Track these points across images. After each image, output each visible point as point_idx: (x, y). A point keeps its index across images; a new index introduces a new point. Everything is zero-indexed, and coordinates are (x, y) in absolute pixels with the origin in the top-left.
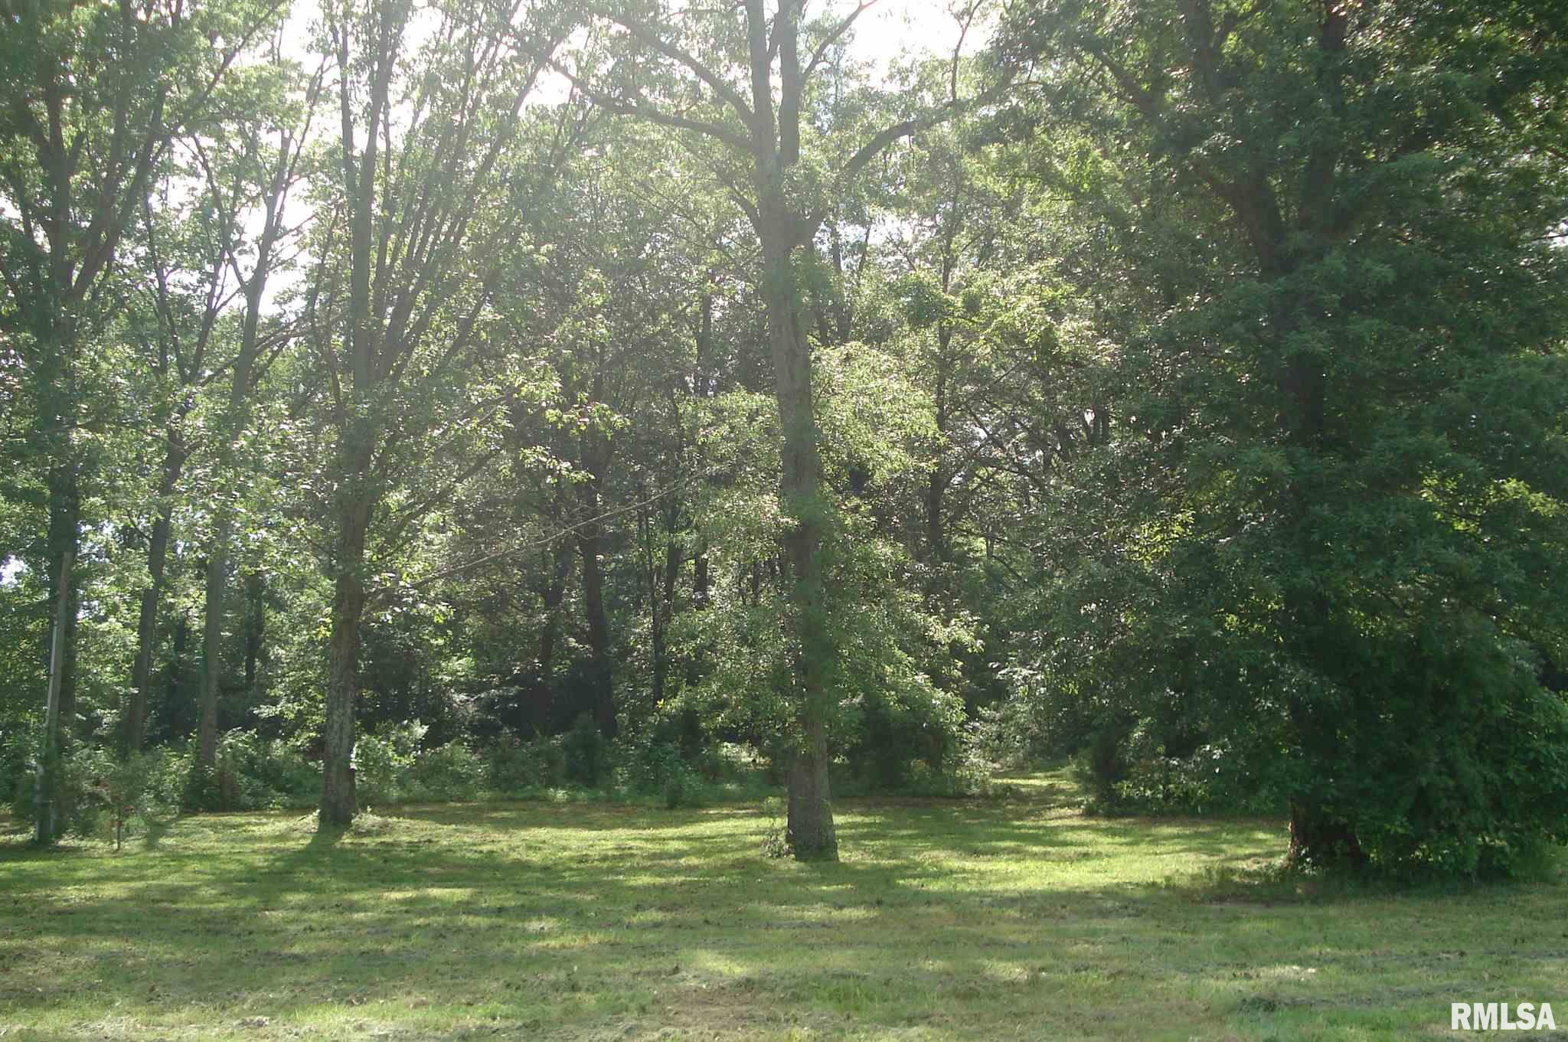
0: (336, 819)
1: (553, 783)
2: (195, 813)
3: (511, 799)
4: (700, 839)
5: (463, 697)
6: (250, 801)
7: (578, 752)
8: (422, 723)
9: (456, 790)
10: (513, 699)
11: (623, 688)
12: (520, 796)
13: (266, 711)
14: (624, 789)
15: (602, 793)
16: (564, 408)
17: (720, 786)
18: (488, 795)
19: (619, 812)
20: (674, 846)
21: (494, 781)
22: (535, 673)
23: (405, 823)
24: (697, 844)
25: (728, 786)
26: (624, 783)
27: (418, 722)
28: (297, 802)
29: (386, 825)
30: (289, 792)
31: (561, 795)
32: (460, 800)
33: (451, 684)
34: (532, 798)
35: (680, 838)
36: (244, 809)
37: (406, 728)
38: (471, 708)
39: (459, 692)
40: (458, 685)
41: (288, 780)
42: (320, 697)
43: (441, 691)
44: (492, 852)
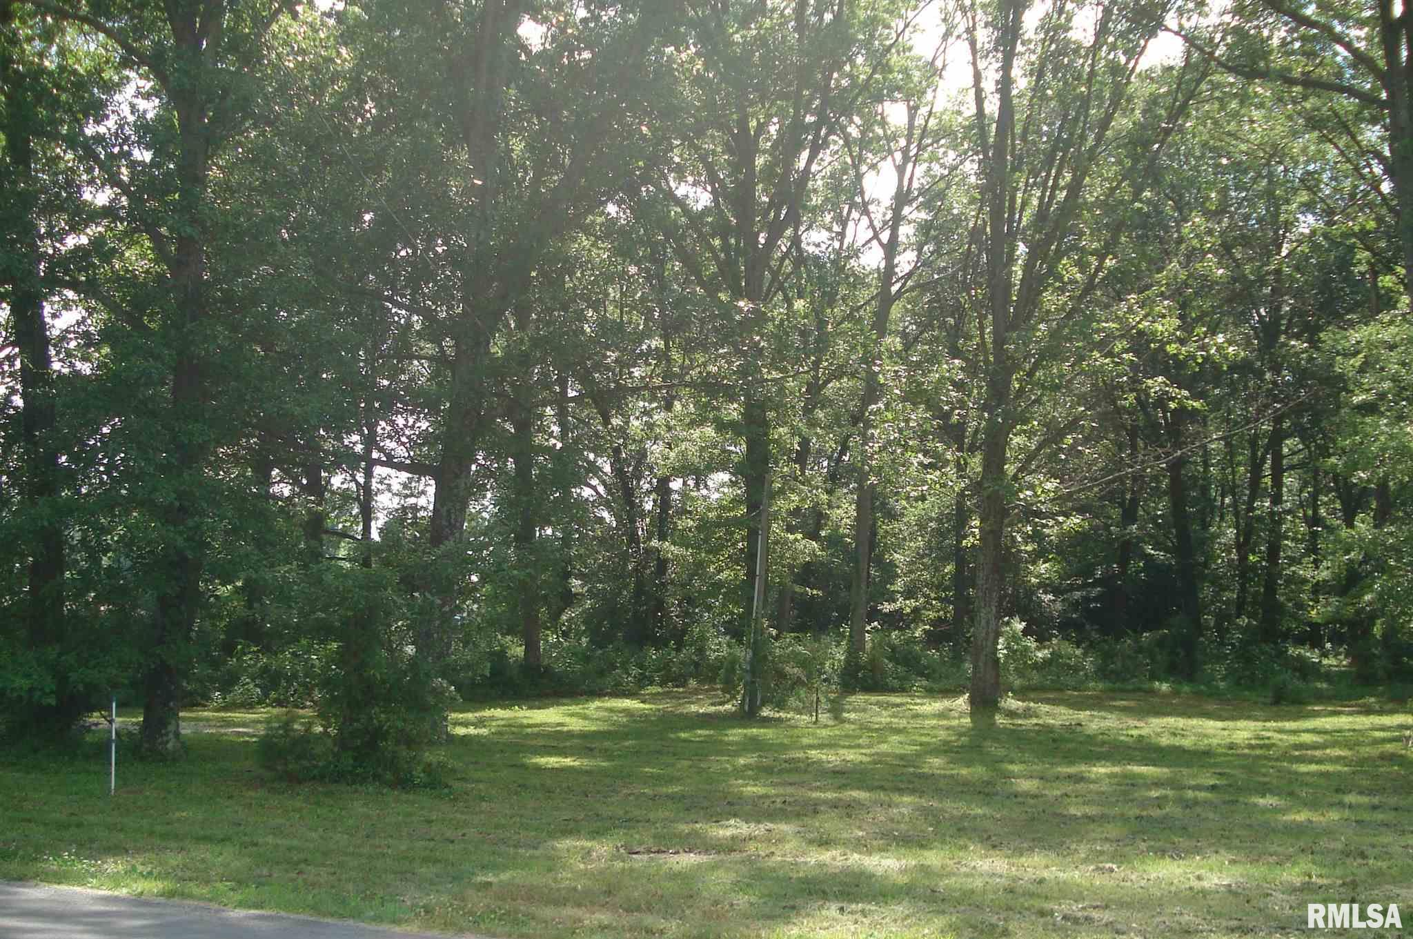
0: (984, 703)
1: (1154, 677)
2: (853, 692)
3: (1122, 691)
4: (1325, 732)
5: (1051, 597)
6: (896, 683)
7: (1179, 650)
8: (1022, 620)
9: (1071, 682)
10: (1095, 600)
11: (1207, 591)
12: (1130, 687)
13: (887, 607)
14: (1222, 685)
15: (1202, 687)
16: (1182, 342)
17: (1311, 685)
18: (1101, 686)
19: (1231, 708)
20: (1307, 738)
21: (1103, 673)
22: (1114, 577)
23: (1045, 708)
24: (1328, 737)
25: (1319, 685)
26: (1223, 679)
27: (1017, 619)
28: (936, 686)
29: (1029, 709)
30: (928, 677)
31: (1165, 687)
32: (1075, 689)
33: (1040, 585)
34: (1140, 690)
35: (1307, 731)
36: (893, 691)
37: (1008, 623)
38: (1059, 606)
39: (1045, 593)
40: (1046, 586)
41: (926, 668)
42: (933, 595)
43: (1031, 592)
44: (1140, 736)
